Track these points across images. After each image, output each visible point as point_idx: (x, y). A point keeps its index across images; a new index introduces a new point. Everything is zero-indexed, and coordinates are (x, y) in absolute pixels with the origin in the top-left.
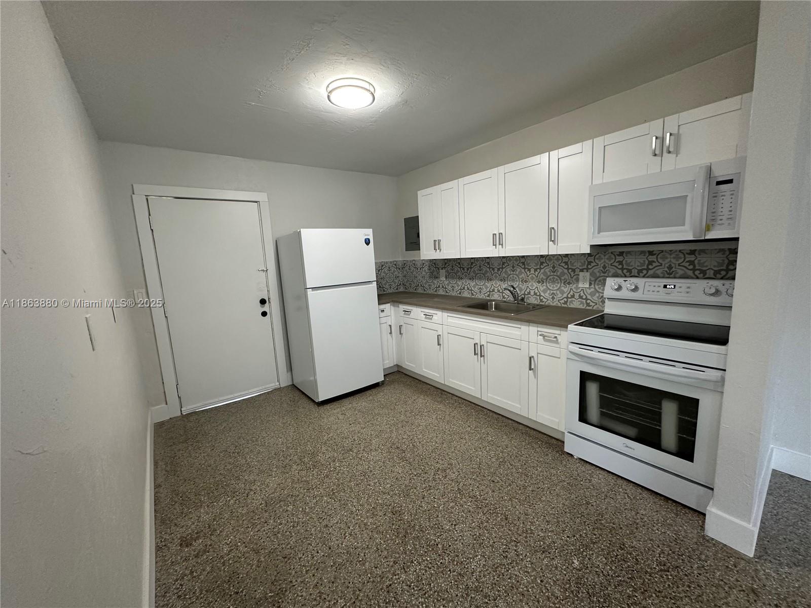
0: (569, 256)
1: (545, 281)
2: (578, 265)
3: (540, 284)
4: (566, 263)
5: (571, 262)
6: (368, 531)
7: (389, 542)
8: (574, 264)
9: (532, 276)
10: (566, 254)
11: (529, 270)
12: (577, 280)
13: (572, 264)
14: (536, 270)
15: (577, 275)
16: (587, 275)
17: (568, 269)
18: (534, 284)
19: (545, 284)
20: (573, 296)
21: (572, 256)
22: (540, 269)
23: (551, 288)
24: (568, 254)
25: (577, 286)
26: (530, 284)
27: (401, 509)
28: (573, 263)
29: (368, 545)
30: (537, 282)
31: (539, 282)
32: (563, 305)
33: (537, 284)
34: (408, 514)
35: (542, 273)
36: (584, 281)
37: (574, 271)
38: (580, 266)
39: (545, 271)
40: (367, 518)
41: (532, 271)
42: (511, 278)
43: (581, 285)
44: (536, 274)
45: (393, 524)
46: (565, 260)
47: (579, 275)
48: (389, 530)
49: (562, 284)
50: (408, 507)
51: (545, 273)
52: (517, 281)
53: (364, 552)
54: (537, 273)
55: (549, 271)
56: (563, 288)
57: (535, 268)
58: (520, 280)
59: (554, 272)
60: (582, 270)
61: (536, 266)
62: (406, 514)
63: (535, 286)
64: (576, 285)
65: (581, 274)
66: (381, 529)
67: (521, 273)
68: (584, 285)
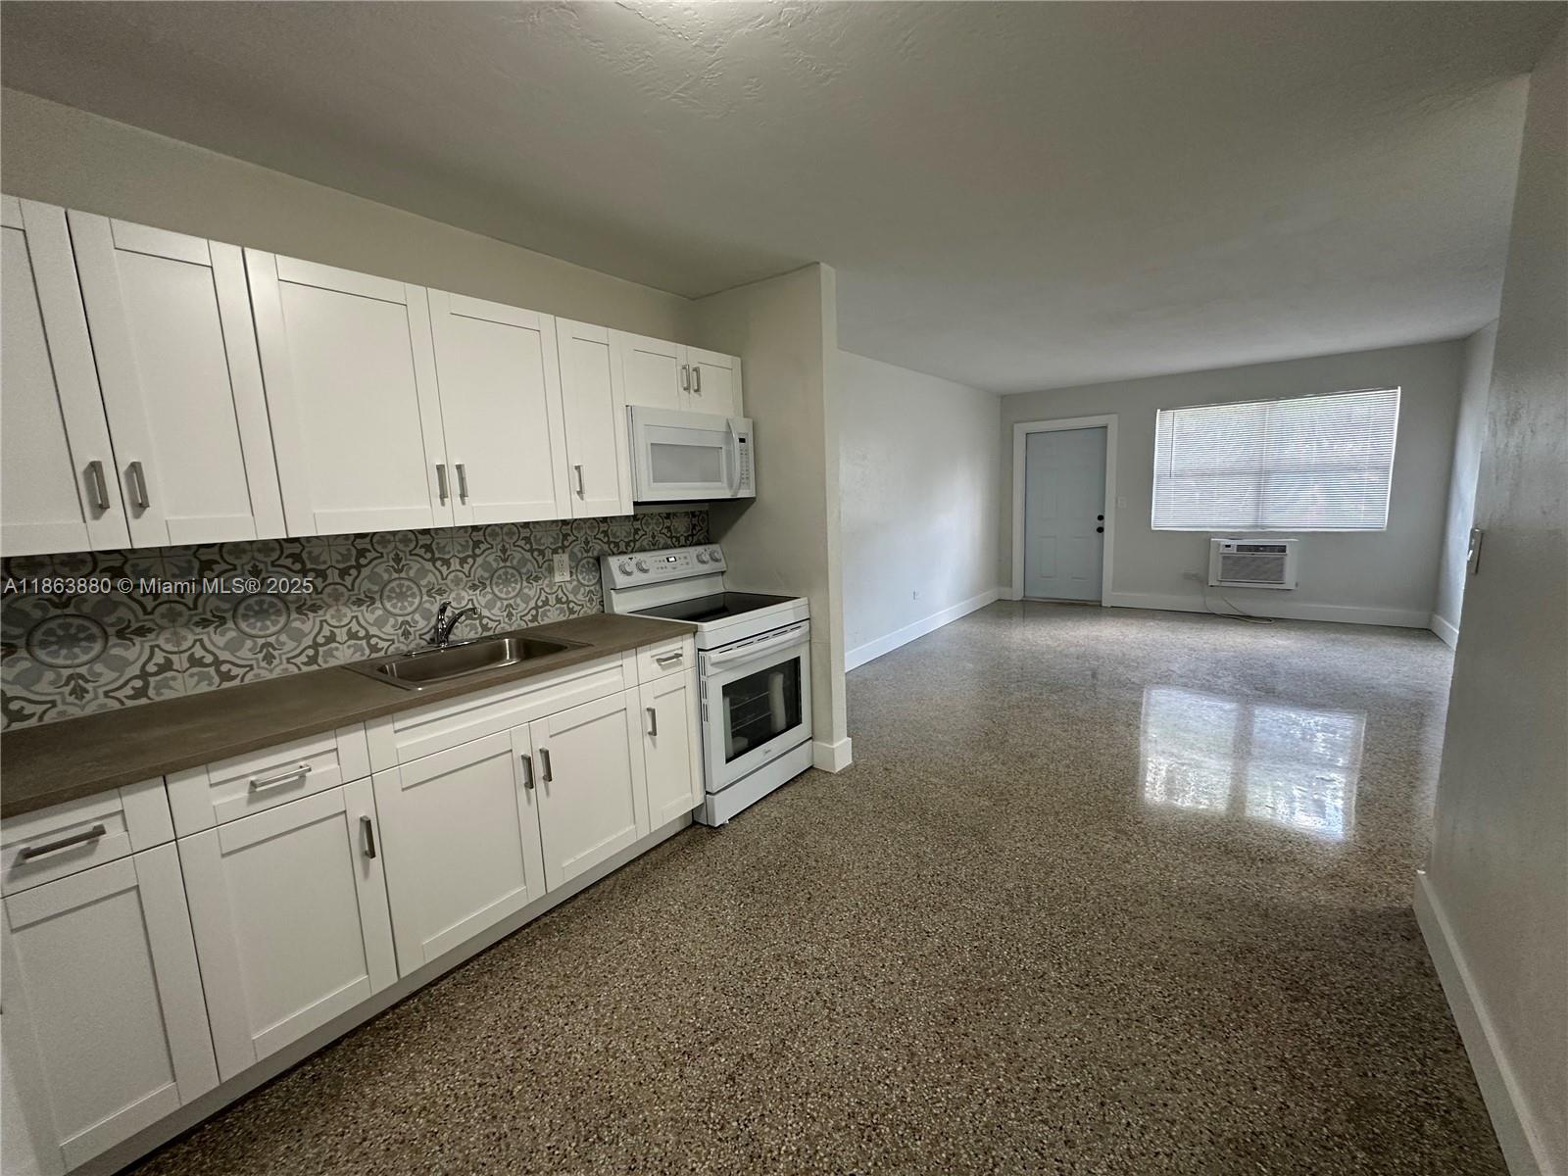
0: (531, 526)
1: (488, 583)
2: (547, 541)
3: (478, 592)
4: (527, 540)
5: (535, 536)
6: (1020, 1050)
7: (1015, 1009)
8: (542, 541)
9: (456, 576)
10: (525, 523)
11: (447, 563)
12: (551, 570)
13: (538, 542)
14: (463, 561)
15: (549, 560)
16: (565, 557)
17: (531, 551)
18: (464, 594)
19: (488, 589)
20: (546, 603)
21: (537, 526)
22: (474, 556)
23: (503, 596)
24: (529, 523)
25: (550, 581)
26: (453, 595)
27: (937, 1010)
28: (540, 539)
29: (1046, 1038)
30: (470, 588)
31: (474, 587)
32: (531, 625)
33: (471, 592)
34: (941, 998)
35: (480, 566)
36: (561, 570)
37: (542, 553)
38: (551, 544)
39: (485, 561)
40: (993, 1064)
41: (455, 564)
42: (392, 590)
43: (558, 578)
44: (466, 570)
45: (978, 1014)
46: (525, 533)
47: (552, 560)
48: (995, 1017)
49: (525, 584)
50: (925, 1002)
51: (486, 566)
52: (413, 595)
53: (1060, 1040)
54: (467, 567)
55: (495, 560)
56: (526, 591)
57: (461, 555)
58: (424, 590)
59: (505, 561)
60: (555, 551)
61: (463, 552)
62: (944, 1001)
63: (467, 598)
64: (548, 579)
65: (556, 557)
66: (1000, 1030)
67: (423, 572)
68: (561, 577)
